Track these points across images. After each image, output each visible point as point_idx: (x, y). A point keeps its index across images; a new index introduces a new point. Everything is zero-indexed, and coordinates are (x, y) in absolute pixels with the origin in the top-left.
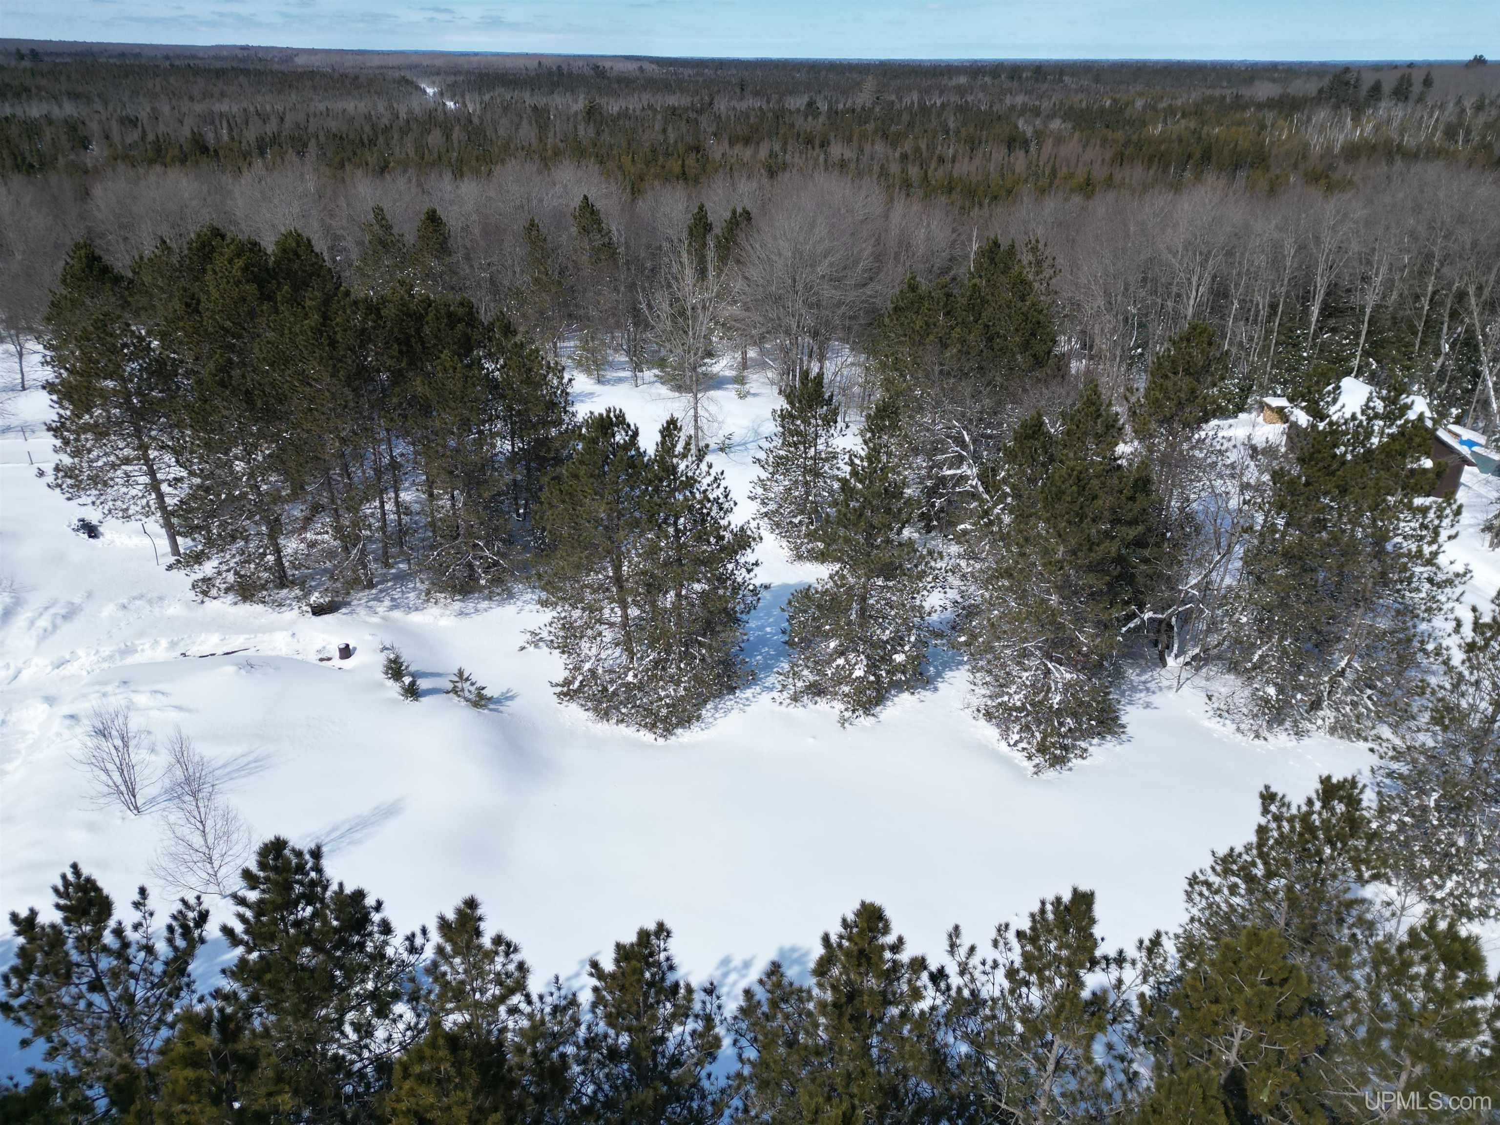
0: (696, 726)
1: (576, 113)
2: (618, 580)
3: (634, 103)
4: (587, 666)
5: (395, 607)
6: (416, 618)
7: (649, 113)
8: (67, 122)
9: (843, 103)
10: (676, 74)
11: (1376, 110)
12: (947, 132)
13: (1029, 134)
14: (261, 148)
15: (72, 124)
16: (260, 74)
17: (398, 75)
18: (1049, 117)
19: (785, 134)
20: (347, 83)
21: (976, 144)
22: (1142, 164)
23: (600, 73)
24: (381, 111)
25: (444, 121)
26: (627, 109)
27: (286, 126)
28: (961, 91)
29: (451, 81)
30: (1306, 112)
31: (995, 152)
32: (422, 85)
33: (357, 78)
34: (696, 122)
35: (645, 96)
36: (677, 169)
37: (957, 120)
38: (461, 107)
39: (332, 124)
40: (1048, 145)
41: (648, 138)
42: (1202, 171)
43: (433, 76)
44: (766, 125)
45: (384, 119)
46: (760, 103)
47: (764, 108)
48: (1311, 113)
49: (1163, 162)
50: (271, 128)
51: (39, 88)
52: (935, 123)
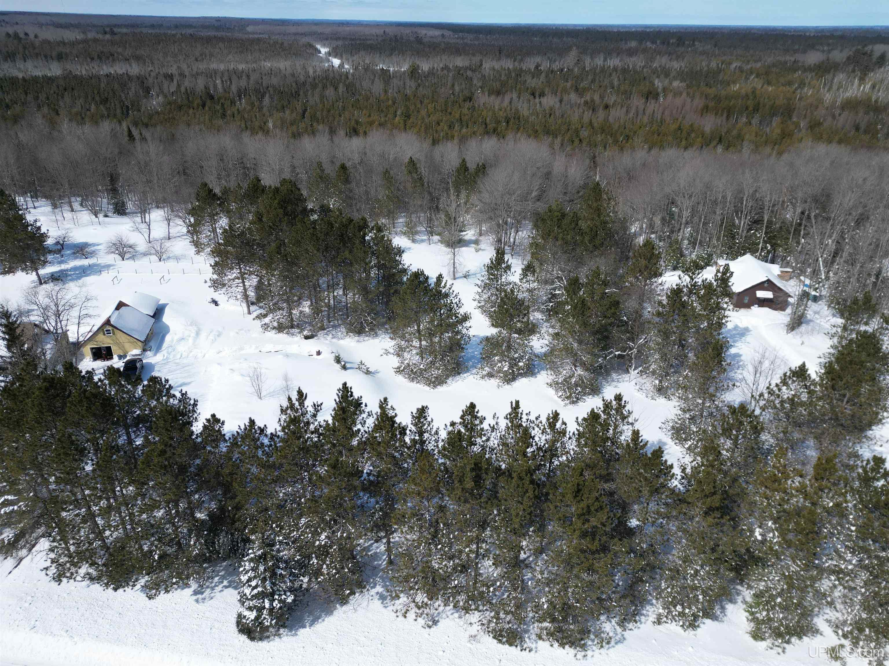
0: (445, 386)
1: (405, 72)
2: (419, 331)
3: (437, 63)
4: (406, 362)
5: (333, 338)
6: (342, 342)
7: (445, 72)
8: (138, 78)
9: (557, 63)
10: (463, 38)
11: (875, 73)
12: (613, 88)
13: (660, 90)
14: (240, 96)
15: (141, 80)
16: (230, 40)
17: (305, 40)
18: (675, 78)
19: (520, 88)
20: (277, 46)
21: (628, 95)
22: (716, 114)
23: (419, 40)
24: (299, 70)
25: (334, 78)
26: (433, 68)
27: (251, 82)
28: (631, 53)
29: (335, 43)
30: (831, 75)
31: (637, 102)
32: (318, 47)
33: (282, 44)
34: (471, 79)
35: (444, 57)
36: (457, 116)
37: (619, 80)
38: (341, 66)
39: (275, 81)
40: (670, 97)
41: (445, 92)
42: (753, 117)
43: (324, 39)
44: (510, 82)
45: (302, 77)
46: (508, 64)
47: (511, 67)
48: (834, 76)
49: (729, 112)
50: (243, 83)
51: (118, 53)
52: (606, 82)
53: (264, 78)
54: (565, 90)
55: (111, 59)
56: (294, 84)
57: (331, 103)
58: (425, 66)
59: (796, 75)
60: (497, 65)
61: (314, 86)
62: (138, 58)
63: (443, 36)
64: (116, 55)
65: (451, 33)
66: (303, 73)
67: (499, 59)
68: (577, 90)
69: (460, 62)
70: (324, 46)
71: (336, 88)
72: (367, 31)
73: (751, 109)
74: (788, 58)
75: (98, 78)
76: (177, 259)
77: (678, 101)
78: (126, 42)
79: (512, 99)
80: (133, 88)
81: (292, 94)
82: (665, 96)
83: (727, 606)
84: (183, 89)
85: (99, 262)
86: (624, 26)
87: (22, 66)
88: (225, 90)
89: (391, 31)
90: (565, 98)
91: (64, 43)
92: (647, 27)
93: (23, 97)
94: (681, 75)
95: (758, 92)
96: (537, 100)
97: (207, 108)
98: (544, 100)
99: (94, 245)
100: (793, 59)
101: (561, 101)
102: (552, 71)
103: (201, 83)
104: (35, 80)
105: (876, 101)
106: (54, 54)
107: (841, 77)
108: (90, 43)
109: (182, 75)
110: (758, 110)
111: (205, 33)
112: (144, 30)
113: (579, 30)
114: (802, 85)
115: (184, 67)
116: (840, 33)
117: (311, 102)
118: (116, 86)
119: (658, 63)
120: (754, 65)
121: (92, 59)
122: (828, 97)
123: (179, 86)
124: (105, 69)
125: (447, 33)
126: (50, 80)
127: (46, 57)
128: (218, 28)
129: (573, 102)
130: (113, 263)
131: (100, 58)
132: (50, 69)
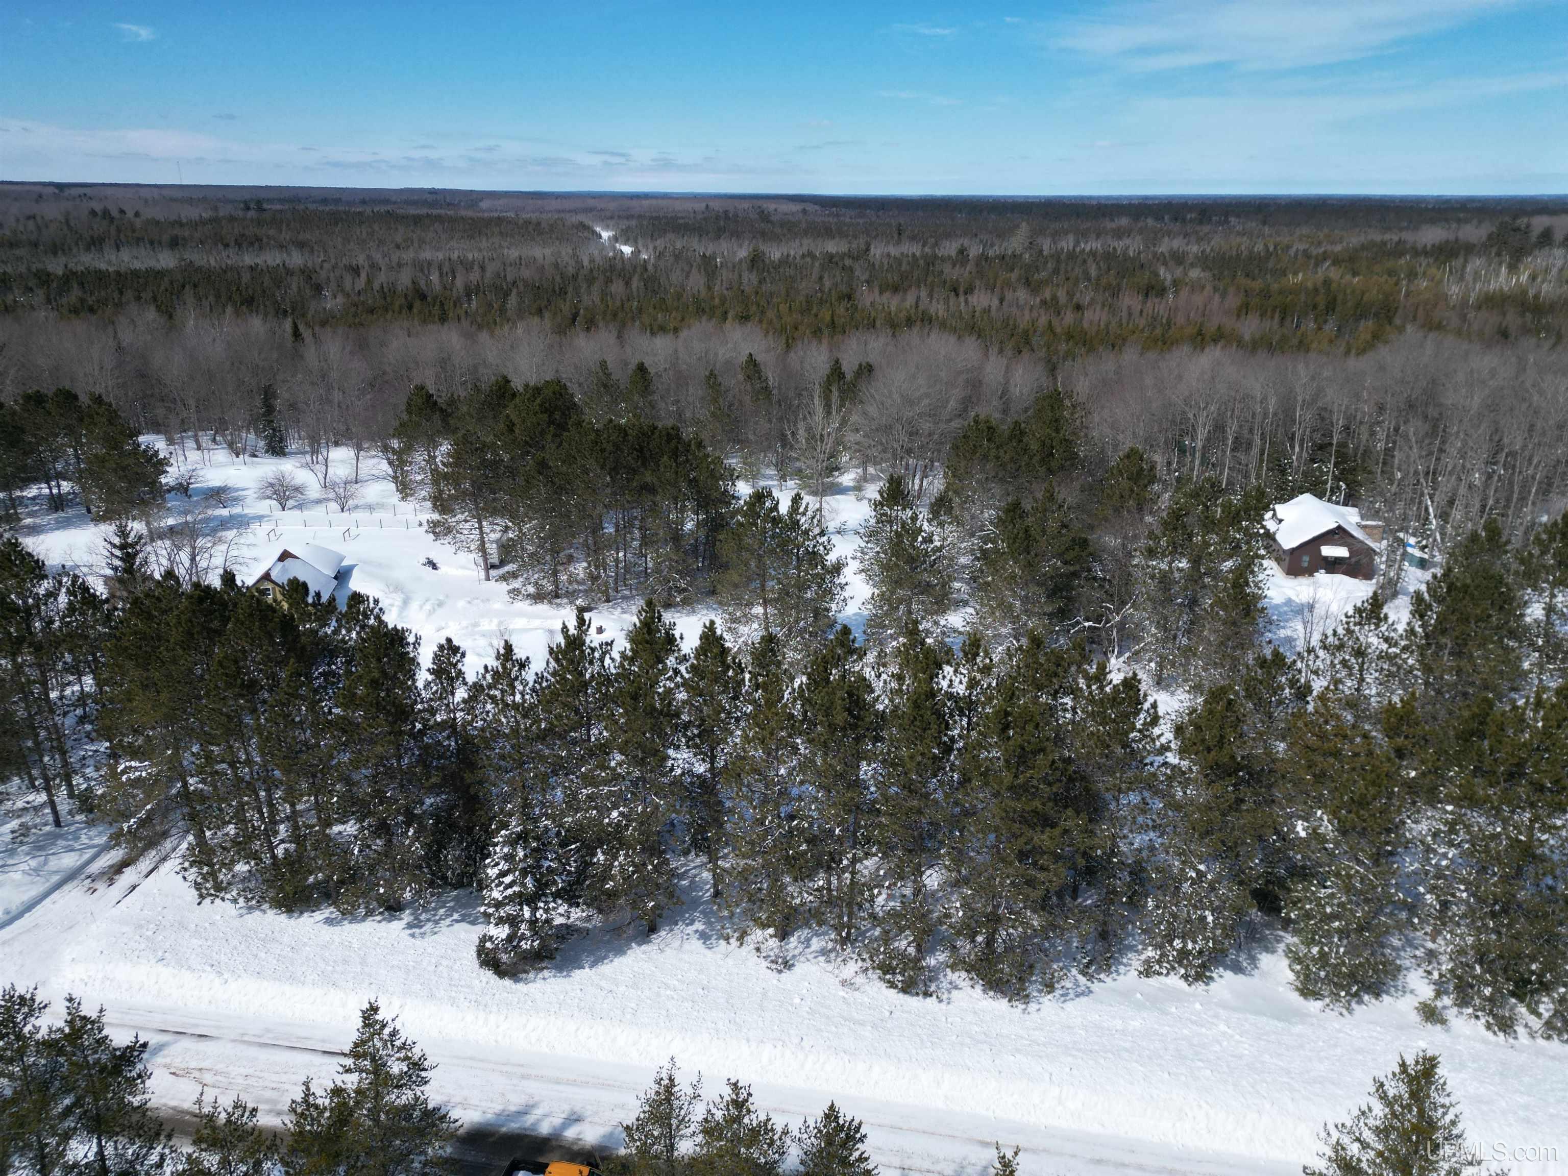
1: (741, 261)
2: (763, 588)
3: (794, 249)
4: (742, 639)
5: (624, 612)
7: (808, 260)
8: (302, 271)
9: (996, 248)
10: (837, 215)
11: (1536, 257)
12: (1089, 280)
13: (1168, 283)
14: (468, 295)
15: (307, 274)
16: (452, 220)
17: (575, 219)
18: (1192, 265)
19: (933, 282)
20: (530, 228)
21: (1115, 291)
22: (1262, 315)
23: (764, 216)
24: (566, 259)
25: (623, 269)
26: (788, 256)
27: (488, 274)
28: (1119, 234)
29: (624, 224)
30: (1461, 260)
31: (1129, 301)
32: (598, 229)
33: (539, 224)
34: (851, 269)
35: (806, 242)
36: (828, 318)
37: (1100, 269)
38: (636, 253)
39: (526, 273)
40: (1184, 293)
41: (805, 286)
42: (1326, 321)
43: (607, 218)
44: (916, 274)
45: (570, 269)
46: (914, 249)
47: (918, 254)
48: (1466, 261)
49: (1285, 312)
50: (475, 277)
51: (268, 237)
52: (1078, 271)
53: (509, 269)
54: (1008, 284)
55: (257, 245)
56: (558, 279)
57: (618, 303)
58: (775, 253)
59: (1402, 261)
60: (894, 251)
61: (590, 280)
62: (301, 245)
63: (804, 211)
64: (265, 240)
65: (817, 207)
66: (572, 262)
67: (899, 242)
68: (1028, 283)
69: (832, 247)
70: (607, 228)
71: (627, 284)
72: (679, 206)
73: (1322, 306)
74: (1387, 237)
75: (237, 270)
76: (370, 508)
77: (1198, 299)
78: (282, 222)
79: (918, 298)
80: (294, 283)
81: (554, 291)
82: (1176, 292)
83: (1259, 956)
84: (376, 286)
85: (246, 511)
86: (1108, 198)
87: (113, 258)
88: (445, 288)
89: (716, 206)
90: (1009, 295)
91: (181, 225)
92: (1146, 198)
93: (116, 295)
94: (1204, 261)
95: (1334, 286)
96: (962, 299)
97: (415, 310)
98: (973, 299)
99: (237, 490)
100: (1396, 238)
101: (1002, 300)
102: (987, 259)
103: (404, 280)
104: (135, 273)
105: (1536, 297)
106: (166, 238)
107: (1476, 263)
108: (224, 222)
109: (375, 267)
110: (1333, 310)
111: (413, 211)
112: (311, 207)
113: (1032, 203)
114: (1412, 275)
115: (378, 257)
116: (1479, 205)
117: (586, 300)
118: (267, 281)
119: (1164, 247)
120: (1329, 248)
121: (226, 246)
122: (1454, 290)
123: (369, 282)
124: (248, 259)
125: (810, 208)
126: (159, 274)
127: (152, 243)
128: (434, 204)
129: (1022, 302)
130: (268, 513)
131: (239, 245)
132: (158, 261)
